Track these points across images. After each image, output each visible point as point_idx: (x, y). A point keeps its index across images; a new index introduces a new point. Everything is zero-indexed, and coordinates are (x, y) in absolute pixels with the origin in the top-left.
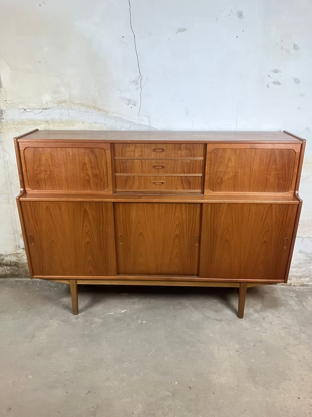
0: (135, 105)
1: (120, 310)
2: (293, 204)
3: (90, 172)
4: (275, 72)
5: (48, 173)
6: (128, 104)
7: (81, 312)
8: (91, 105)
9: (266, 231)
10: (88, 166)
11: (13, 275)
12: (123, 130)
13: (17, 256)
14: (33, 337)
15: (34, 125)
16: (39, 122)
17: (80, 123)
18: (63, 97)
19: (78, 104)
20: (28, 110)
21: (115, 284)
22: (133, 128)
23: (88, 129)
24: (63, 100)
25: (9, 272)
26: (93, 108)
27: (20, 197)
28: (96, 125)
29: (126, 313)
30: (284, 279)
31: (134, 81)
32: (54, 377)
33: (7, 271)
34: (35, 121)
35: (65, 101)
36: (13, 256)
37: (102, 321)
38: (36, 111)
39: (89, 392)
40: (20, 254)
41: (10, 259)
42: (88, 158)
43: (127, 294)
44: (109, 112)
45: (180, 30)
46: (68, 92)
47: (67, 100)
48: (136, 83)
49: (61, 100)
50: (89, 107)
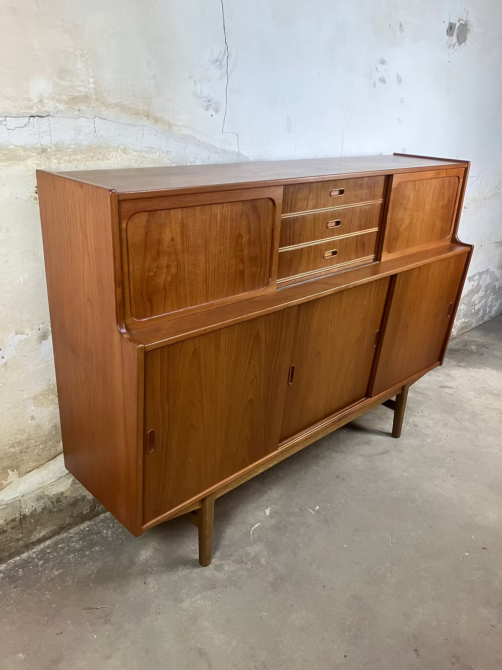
0: (217, 111)
2: (465, 253)
3: (246, 252)
4: (382, 64)
5: (173, 270)
6: (207, 109)
8: (141, 108)
9: (440, 298)
10: (245, 240)
12: (198, 163)
15: (8, 159)
16: (21, 152)
17: (119, 151)
18: (80, 86)
19: (116, 105)
22: (213, 159)
24: (83, 94)
26: (145, 116)
28: (151, 156)
29: (274, 512)
30: (439, 361)
31: (217, 61)
34: (10, 149)
35: (86, 96)
37: (261, 545)
38: (12, 123)
39: (416, 650)
44: (174, 125)
46: (92, 74)
47: (91, 95)
48: (220, 64)
49: (77, 94)
50: (137, 114)
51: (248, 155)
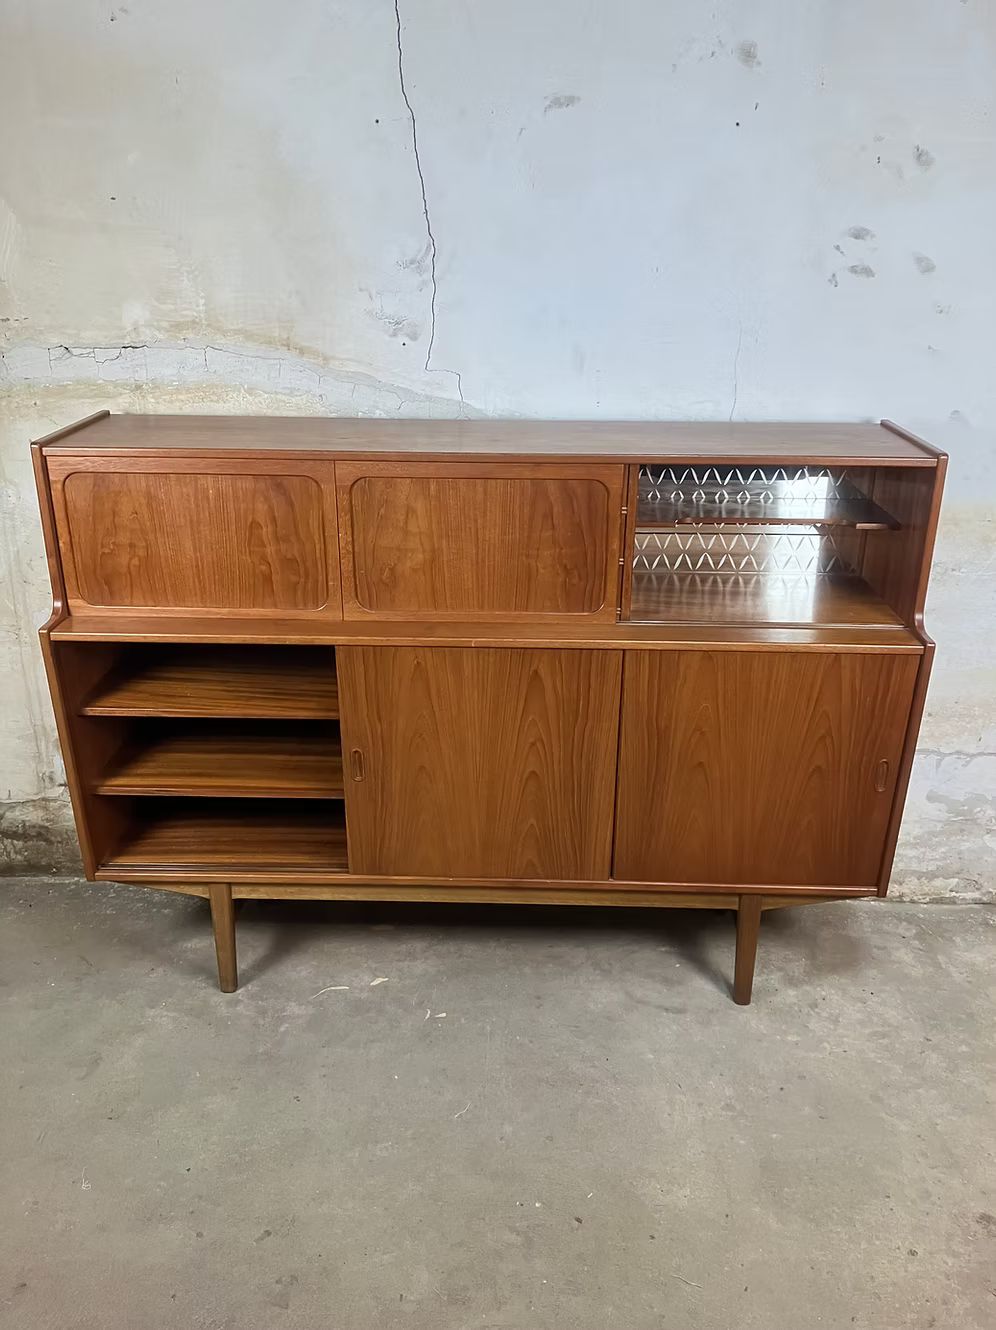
0: (414, 337)
1: (366, 978)
2: (906, 656)
3: (270, 550)
4: (856, 237)
5: (141, 553)
6: (395, 335)
7: (244, 985)
8: (276, 335)
9: (822, 738)
10: (266, 532)
11: (32, 868)
12: (378, 414)
13: (45, 808)
14: (97, 1061)
16: (110, 388)
17: (243, 391)
18: (186, 309)
19: (237, 332)
20: (76, 351)
21: (351, 898)
22: (408, 410)
23: (270, 413)
24: (189, 319)
25: (19, 857)
26: (283, 345)
27: (51, 629)
28: (293, 400)
29: (386, 987)
30: (877, 885)
31: (413, 262)
32: (159, 1186)
33: (13, 856)
34: (98, 385)
35: (194, 322)
36: (31, 809)
37: (311, 1010)
38: (100, 354)
39: (268, 1233)
40: (55, 800)
41: (24, 817)
42: (266, 507)
43: (389, 928)
44: (333, 358)
45: (557, 102)
46: (203, 294)
47: (201, 320)
48: (418, 267)
49: (181, 320)
50: (270, 343)
51: (483, 407)
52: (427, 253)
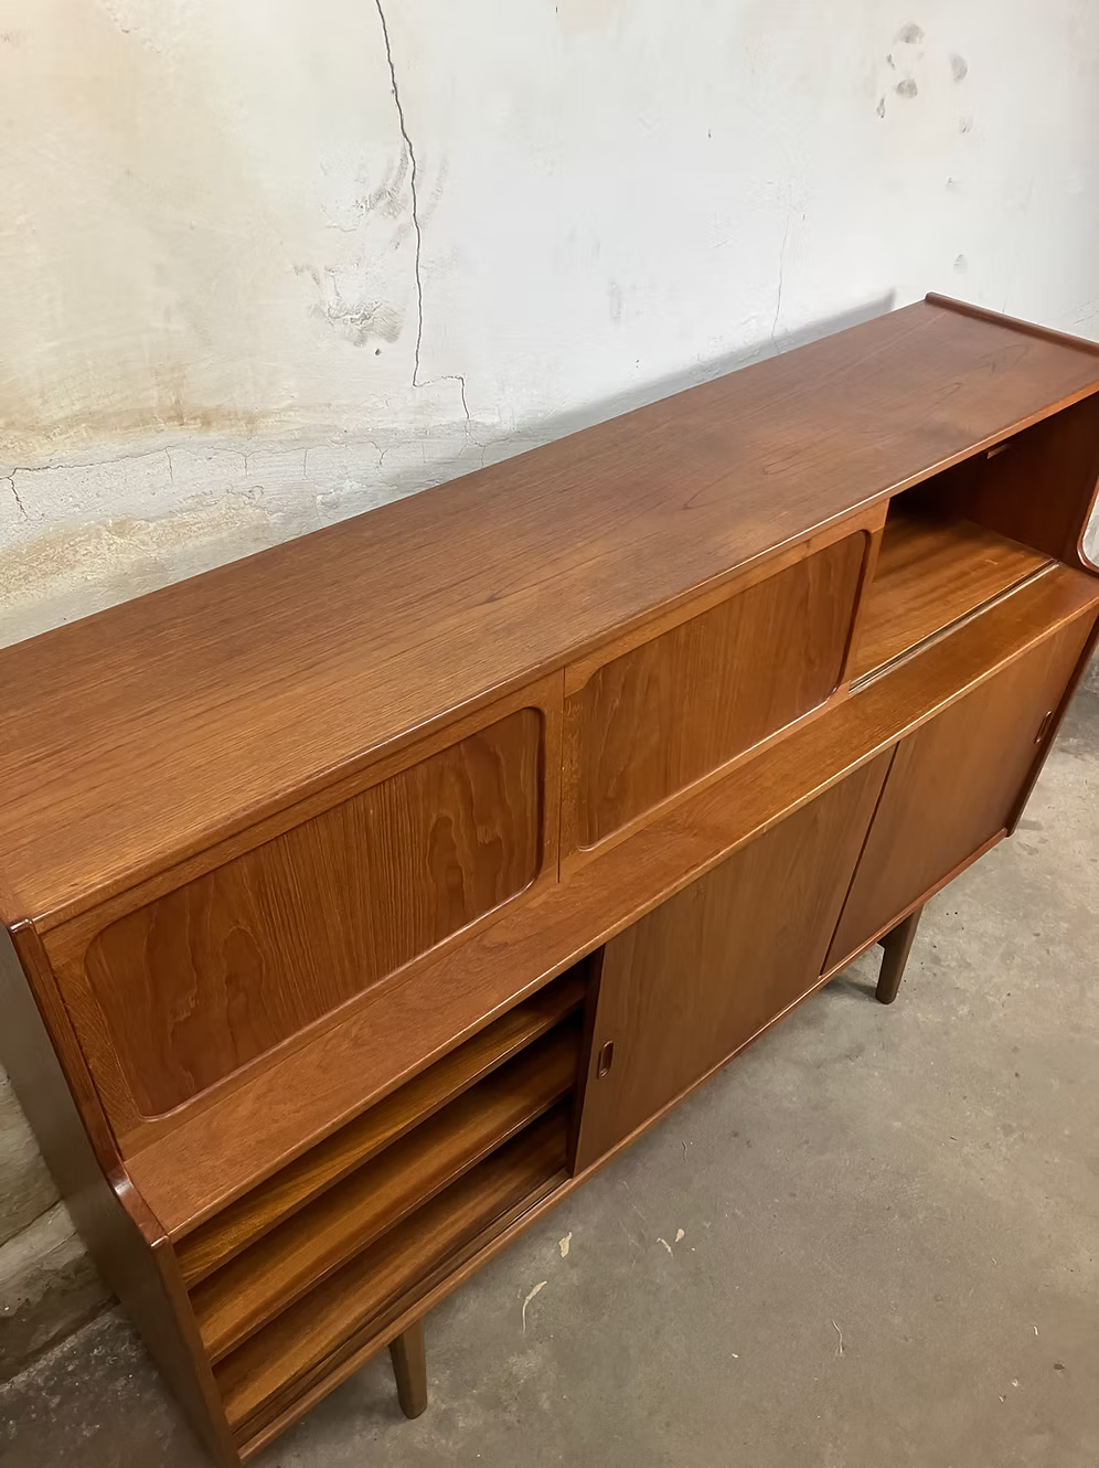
0: (392, 335)
1: (550, 1253)
3: (461, 848)
4: (908, 40)
6: (362, 340)
8: (153, 403)
10: (457, 826)
17: (105, 534)
19: (73, 421)
26: (170, 419)
30: (1008, 826)
31: (380, 196)
37: (545, 1351)
42: (458, 790)
44: (265, 415)
48: (390, 203)
50: (145, 422)
51: (496, 420)
52: (401, 174)
